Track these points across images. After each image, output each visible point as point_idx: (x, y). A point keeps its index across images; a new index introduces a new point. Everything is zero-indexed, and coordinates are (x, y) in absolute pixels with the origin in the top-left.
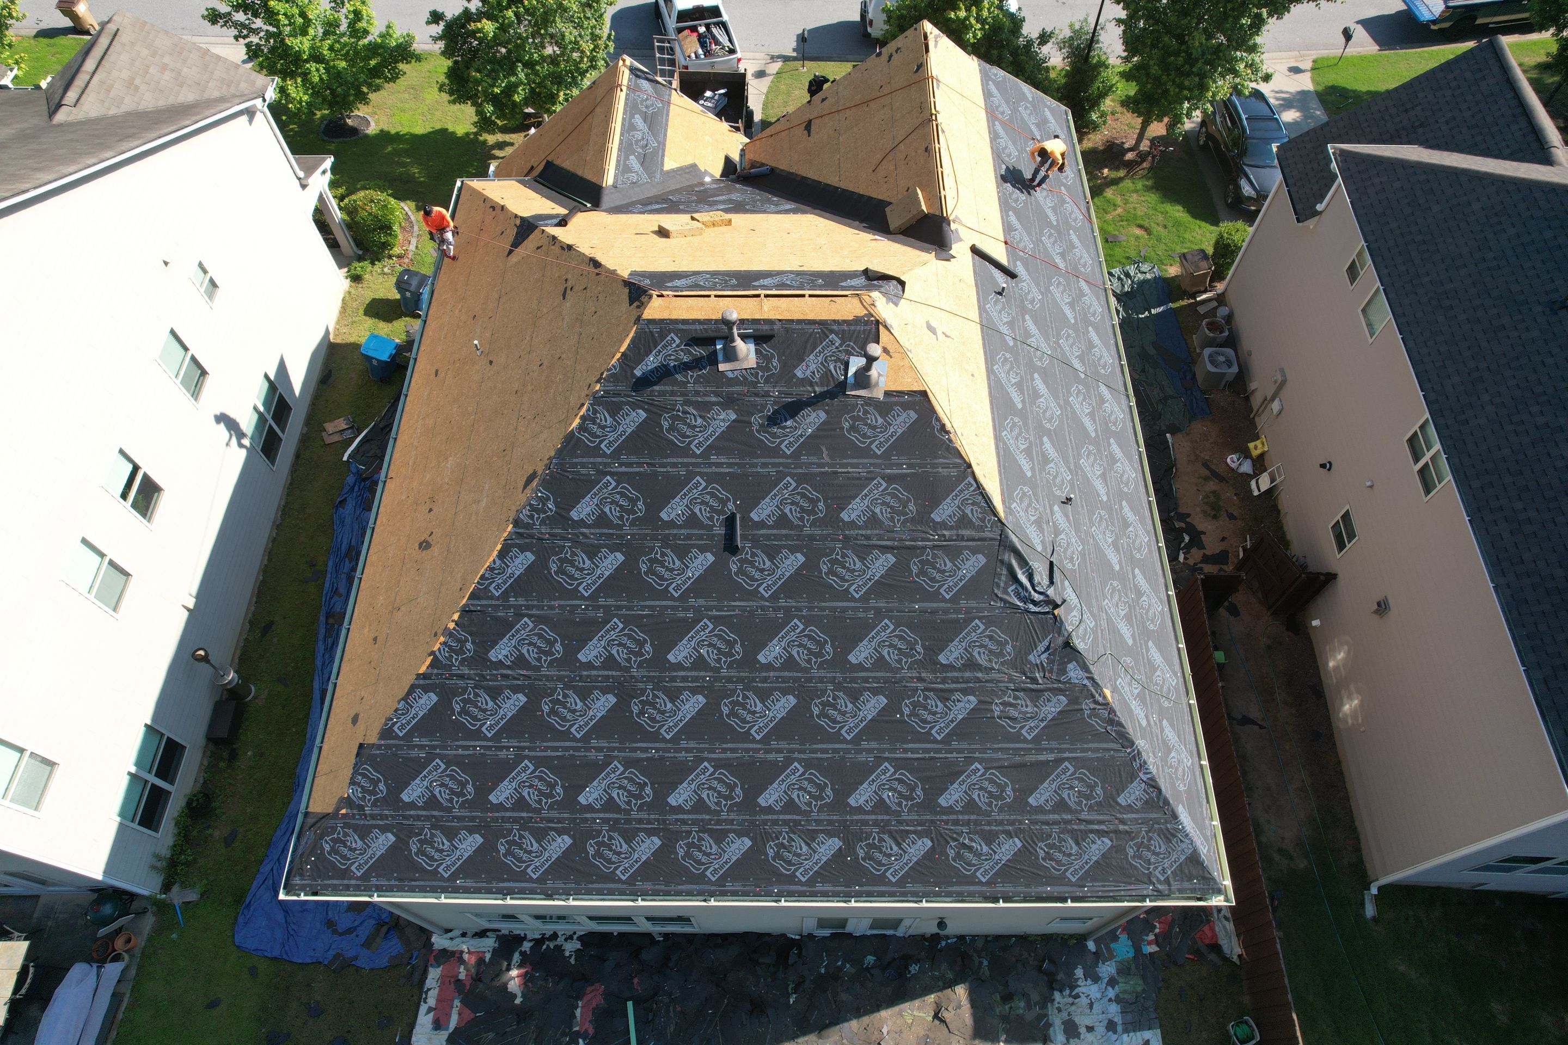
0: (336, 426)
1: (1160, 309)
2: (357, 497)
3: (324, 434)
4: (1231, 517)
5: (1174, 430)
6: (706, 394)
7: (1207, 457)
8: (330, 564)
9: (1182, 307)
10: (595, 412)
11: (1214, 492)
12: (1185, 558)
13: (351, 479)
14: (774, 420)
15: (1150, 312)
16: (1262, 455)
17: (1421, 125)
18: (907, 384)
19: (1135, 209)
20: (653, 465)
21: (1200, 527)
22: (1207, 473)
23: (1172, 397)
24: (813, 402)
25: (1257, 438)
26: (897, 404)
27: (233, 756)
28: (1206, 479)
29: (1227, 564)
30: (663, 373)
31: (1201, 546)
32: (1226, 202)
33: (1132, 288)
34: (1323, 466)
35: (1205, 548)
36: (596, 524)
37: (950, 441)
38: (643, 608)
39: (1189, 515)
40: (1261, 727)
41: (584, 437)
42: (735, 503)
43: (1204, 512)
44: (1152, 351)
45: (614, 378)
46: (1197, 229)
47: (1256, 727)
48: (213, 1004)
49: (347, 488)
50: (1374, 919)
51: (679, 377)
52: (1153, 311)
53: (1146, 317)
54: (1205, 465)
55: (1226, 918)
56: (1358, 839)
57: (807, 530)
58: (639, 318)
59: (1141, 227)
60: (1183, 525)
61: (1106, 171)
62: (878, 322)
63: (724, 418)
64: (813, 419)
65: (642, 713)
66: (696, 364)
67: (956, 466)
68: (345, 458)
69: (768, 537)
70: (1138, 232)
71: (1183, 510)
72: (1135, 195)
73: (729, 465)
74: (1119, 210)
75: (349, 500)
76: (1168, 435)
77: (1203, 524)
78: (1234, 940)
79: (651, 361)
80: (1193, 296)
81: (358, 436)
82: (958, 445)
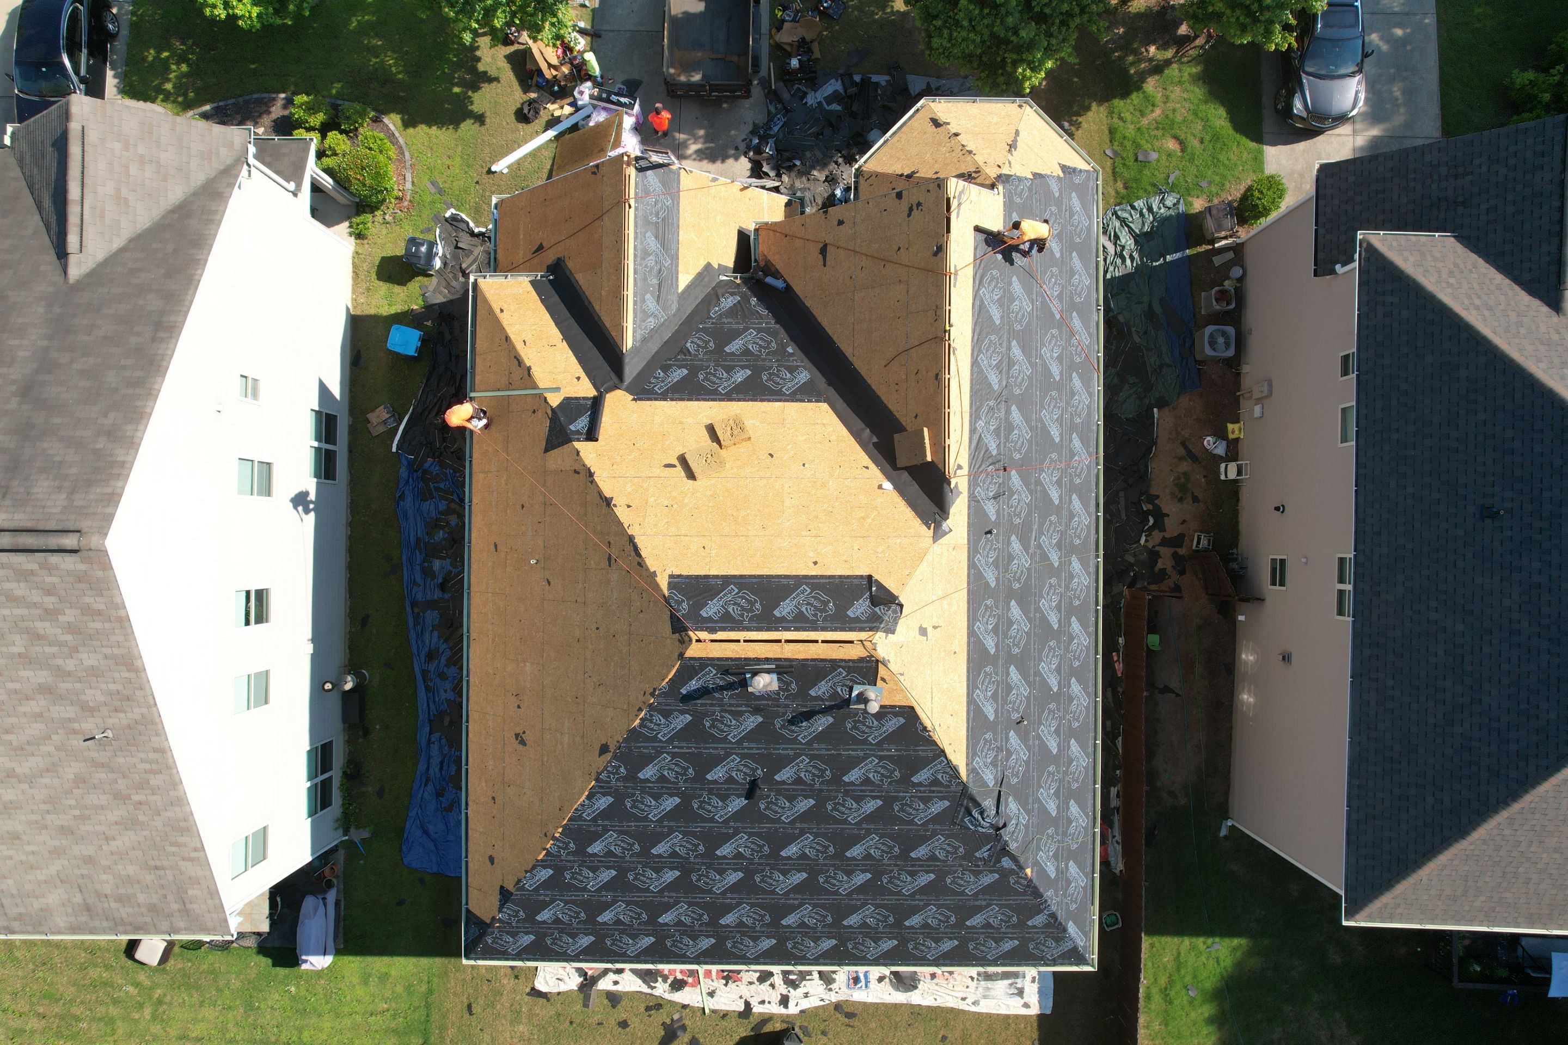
0: (379, 416)
1: (1177, 256)
2: (413, 489)
3: (369, 425)
4: (1196, 500)
5: (1162, 404)
6: (740, 706)
7: (1187, 435)
8: (404, 557)
9: (1199, 253)
10: (651, 716)
11: (1185, 474)
12: (1146, 541)
13: (404, 472)
14: (792, 722)
15: (1165, 259)
16: (1237, 440)
17: (1463, 203)
18: (898, 700)
19: (1174, 110)
20: (700, 748)
21: (1165, 510)
22: (1182, 451)
23: (1168, 366)
24: (825, 711)
25: (1236, 420)
26: (889, 713)
27: (366, 732)
28: (1181, 459)
29: (1181, 547)
30: (704, 692)
31: (1163, 529)
32: (1276, 105)
33: (1152, 228)
34: (1277, 509)
35: (1165, 531)
36: (657, 781)
37: (929, 736)
38: (696, 827)
39: (1158, 497)
40: (1178, 695)
41: (644, 731)
42: (762, 771)
43: (1172, 494)
44: (1158, 309)
45: (664, 694)
46: (1235, 148)
47: (1173, 695)
48: (401, 903)
49: (402, 483)
50: (1225, 837)
51: (717, 695)
52: (1169, 258)
53: (1161, 265)
54: (1183, 444)
55: (1118, 843)
56: (1229, 787)
57: (817, 786)
58: (681, 656)
59: (1176, 138)
60: (1150, 507)
61: (1152, 49)
62: (877, 661)
63: (752, 721)
64: (822, 723)
65: (699, 880)
66: (730, 686)
67: (932, 750)
68: (394, 450)
69: (788, 790)
70: (1172, 145)
71: (1153, 491)
72: (1177, 90)
73: (758, 749)
74: (1158, 112)
75: (406, 492)
76: (1155, 410)
77: (1169, 506)
78: (1120, 859)
79: (694, 684)
80: (1212, 242)
81: (401, 422)
82: (936, 738)
